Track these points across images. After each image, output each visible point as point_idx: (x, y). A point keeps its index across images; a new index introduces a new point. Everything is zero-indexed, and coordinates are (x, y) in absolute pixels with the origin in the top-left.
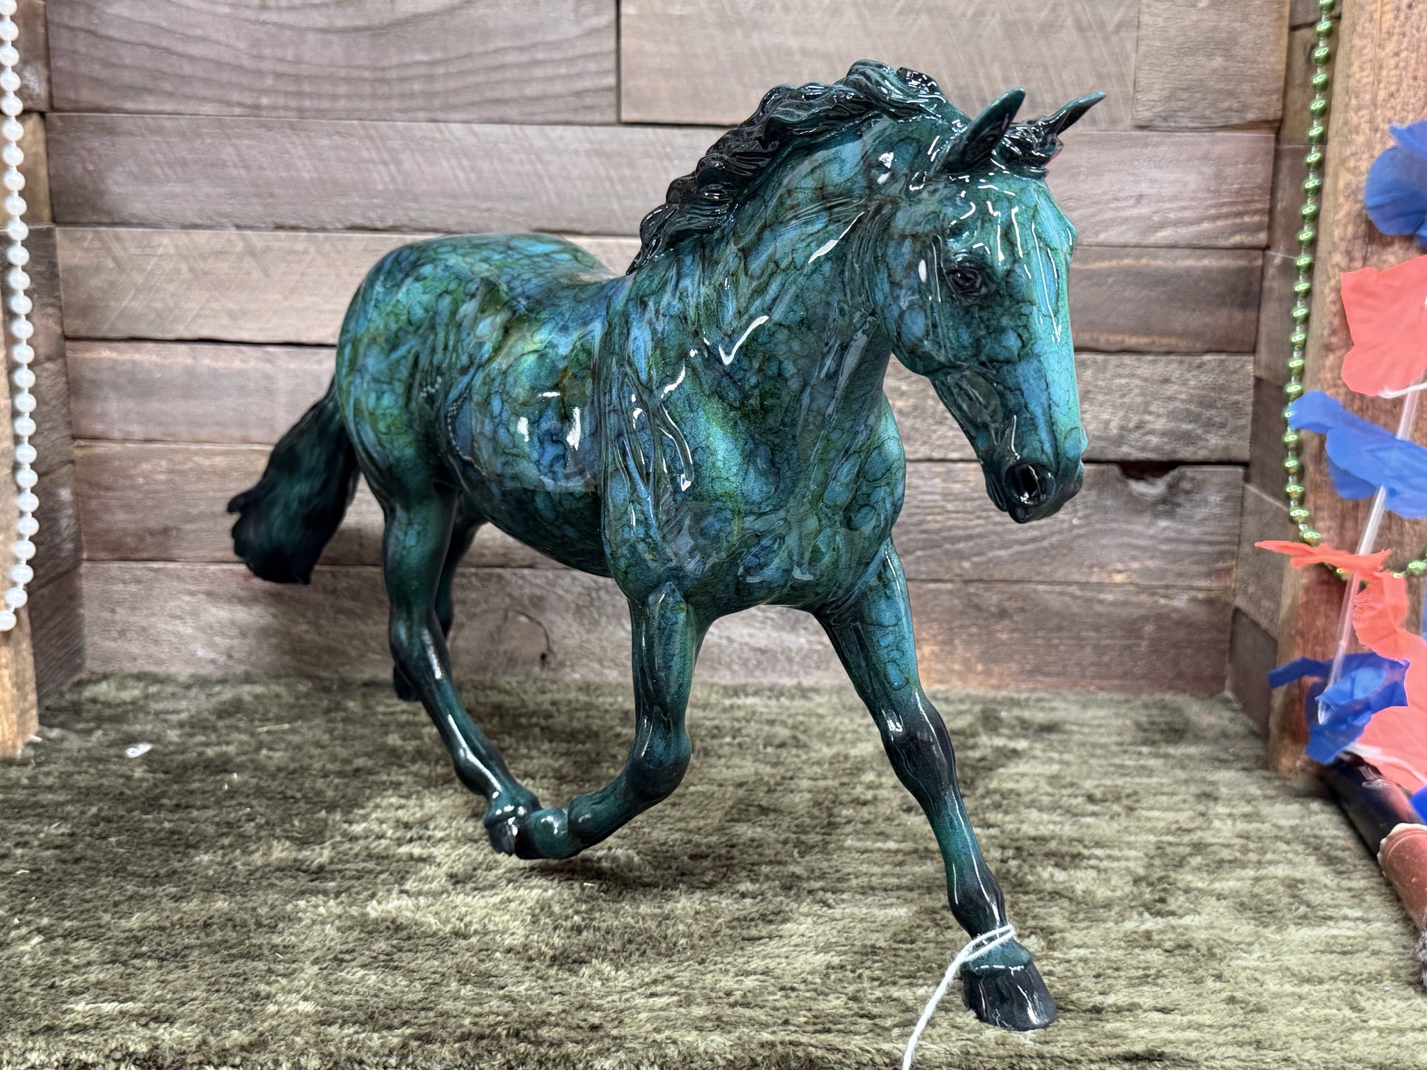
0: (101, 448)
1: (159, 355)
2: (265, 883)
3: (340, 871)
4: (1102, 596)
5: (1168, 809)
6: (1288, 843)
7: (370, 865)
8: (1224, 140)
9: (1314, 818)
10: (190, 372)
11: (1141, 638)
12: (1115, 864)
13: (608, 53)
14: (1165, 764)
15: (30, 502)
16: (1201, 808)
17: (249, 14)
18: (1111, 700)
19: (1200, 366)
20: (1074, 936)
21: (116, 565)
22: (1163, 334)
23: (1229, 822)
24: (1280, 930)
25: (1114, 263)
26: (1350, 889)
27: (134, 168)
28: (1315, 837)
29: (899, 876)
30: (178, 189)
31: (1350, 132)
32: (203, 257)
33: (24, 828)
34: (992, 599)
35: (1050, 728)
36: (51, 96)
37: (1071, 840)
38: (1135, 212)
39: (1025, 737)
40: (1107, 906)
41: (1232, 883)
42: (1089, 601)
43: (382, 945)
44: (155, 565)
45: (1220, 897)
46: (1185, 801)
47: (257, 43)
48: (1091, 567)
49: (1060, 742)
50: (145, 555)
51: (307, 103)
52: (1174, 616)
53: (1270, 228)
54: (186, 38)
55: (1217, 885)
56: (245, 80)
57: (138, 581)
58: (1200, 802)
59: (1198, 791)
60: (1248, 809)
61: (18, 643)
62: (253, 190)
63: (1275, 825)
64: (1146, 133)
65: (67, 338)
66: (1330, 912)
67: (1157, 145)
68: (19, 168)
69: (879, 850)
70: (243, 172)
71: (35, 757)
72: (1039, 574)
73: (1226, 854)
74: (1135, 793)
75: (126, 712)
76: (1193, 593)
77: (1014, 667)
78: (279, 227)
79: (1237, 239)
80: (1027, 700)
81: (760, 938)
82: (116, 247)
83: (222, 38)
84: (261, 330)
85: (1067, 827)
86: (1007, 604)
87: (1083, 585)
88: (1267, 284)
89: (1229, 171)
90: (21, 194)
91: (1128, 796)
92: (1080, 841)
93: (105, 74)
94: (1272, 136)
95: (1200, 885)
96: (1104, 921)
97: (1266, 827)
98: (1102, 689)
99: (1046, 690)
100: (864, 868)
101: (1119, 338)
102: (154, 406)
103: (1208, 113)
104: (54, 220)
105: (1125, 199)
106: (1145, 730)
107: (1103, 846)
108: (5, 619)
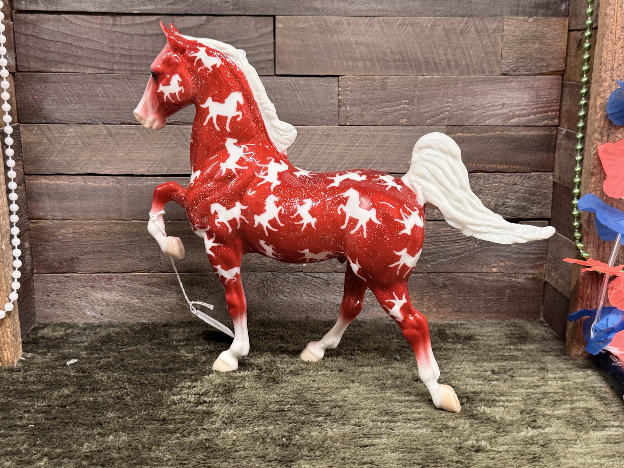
0: (42, 223)
1: (68, 181)
2: (141, 426)
3: (173, 419)
4: (487, 278)
5: (527, 376)
6: (581, 391)
7: (186, 416)
8: (540, 80)
9: (590, 378)
10: (83, 188)
11: (505, 295)
12: (511, 404)
13: (270, 44)
14: (522, 354)
15: (17, 253)
16: (541, 375)
17: (108, 28)
18: (492, 323)
19: (529, 178)
20: (500, 440)
21: (49, 275)
22: (513, 164)
23: (555, 382)
24: (586, 433)
25: (492, 133)
26: (612, 412)
27: (56, 98)
28: (593, 387)
29: (419, 413)
30: (76, 107)
31: (602, 81)
32: (87, 137)
33: (27, 403)
34: (440, 280)
35: (469, 338)
36: (16, 65)
37: (490, 393)
38: (502, 111)
39: (459, 343)
40: (512, 424)
41: (562, 411)
42: (482, 280)
43: (200, 456)
44: (67, 275)
45: (558, 418)
46: (534, 372)
47: (112, 41)
48: (482, 265)
49: (475, 345)
50: (63, 270)
51: (135, 68)
52: (518, 285)
53: (559, 117)
54: (79, 39)
55: (556, 413)
56: (107, 58)
57: (59, 282)
58: (541, 372)
59: (539, 367)
60: (562, 375)
61: (14, 317)
62: (111, 107)
63: (574, 382)
64: (506, 77)
65: (26, 174)
66: (606, 423)
67: (510, 82)
68: (8, 101)
69: (408, 401)
70: (106, 99)
71: (23, 367)
72: (460, 269)
73: (556, 397)
74: (512, 369)
75: (59, 343)
76: (527, 276)
77: (450, 309)
78: (123, 123)
79: (546, 122)
80: (456, 324)
81: (366, 446)
82: (48, 133)
83: (95, 39)
84: (114, 169)
85: (486, 387)
86: (446, 282)
87: (479, 273)
88: (558, 142)
89: (542, 93)
90: (9, 113)
91: (509, 370)
92: (494, 393)
93: (42, 55)
94: (560, 77)
95: (549, 413)
96: (512, 432)
97: (571, 382)
98: (488, 318)
99: (463, 319)
100: (403, 410)
101: (495, 166)
102: (66, 204)
103: (533, 68)
104: (19, 122)
105: (498, 106)
106: (510, 338)
107: (504, 396)
108: (9, 307)
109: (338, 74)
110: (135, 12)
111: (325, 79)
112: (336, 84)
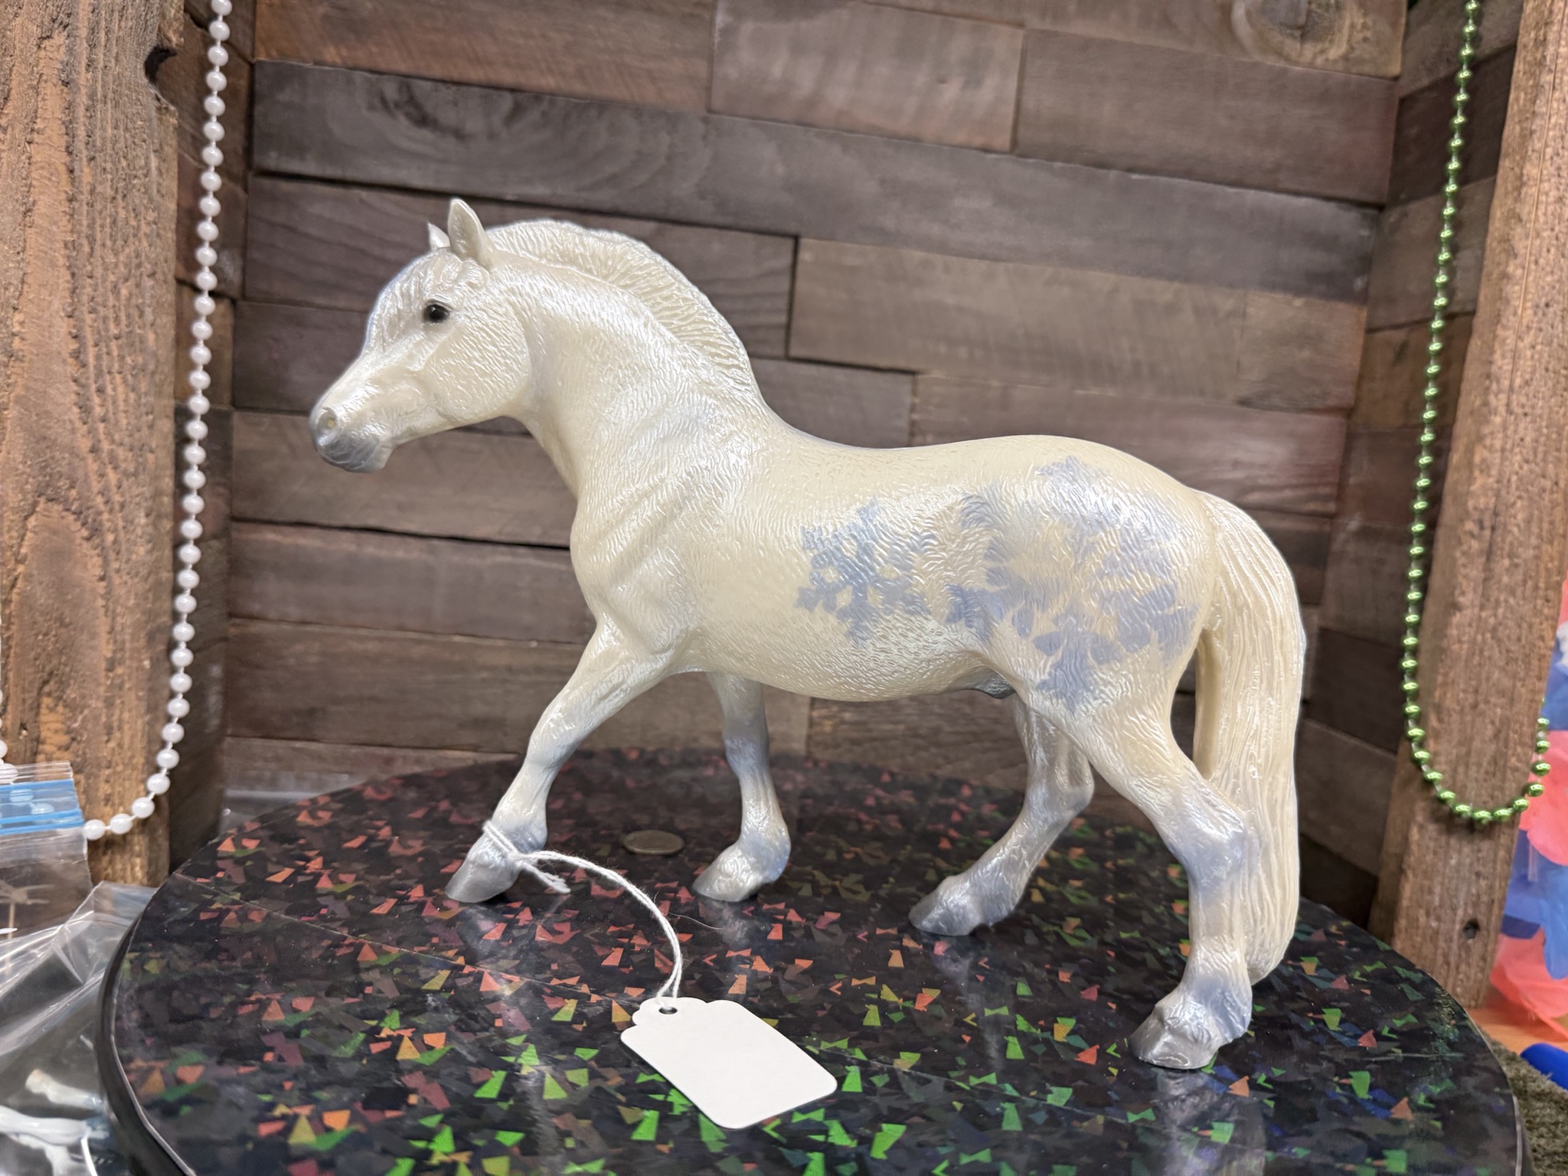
0: (256, 628)
1: (324, 541)
8: (1307, 420)
10: (352, 558)
13: (783, 294)
15: (181, 682)
21: (259, 742)
27: (319, 360)
36: (243, 286)
38: (1231, 475)
44: (298, 745)
50: (289, 734)
53: (1340, 498)
57: (278, 759)
61: (155, 830)
64: (1245, 408)
65: (234, 519)
68: (206, 343)
79: (1312, 506)
82: (293, 434)
84: (427, 522)
88: (1336, 547)
89: (1310, 448)
90: (207, 369)
93: (299, 269)
94: (1346, 421)
102: (314, 589)
103: (1296, 395)
104: (236, 404)
105: (1225, 464)
108: (143, 807)
109: (913, 366)
110: (509, 197)
111: (889, 377)
112: (907, 388)
